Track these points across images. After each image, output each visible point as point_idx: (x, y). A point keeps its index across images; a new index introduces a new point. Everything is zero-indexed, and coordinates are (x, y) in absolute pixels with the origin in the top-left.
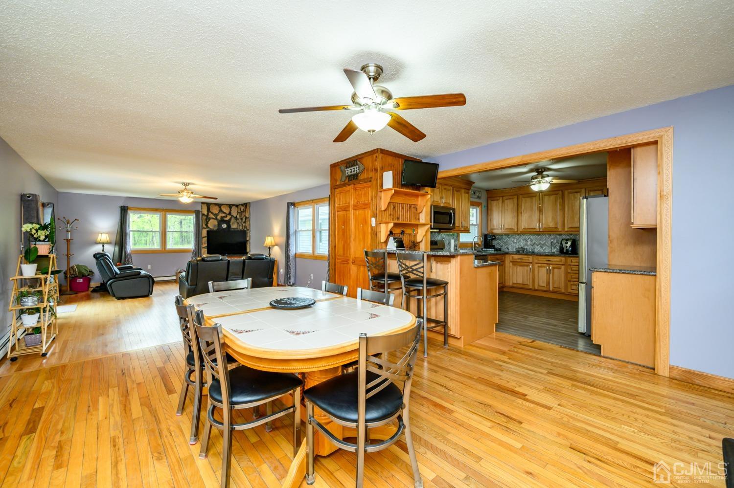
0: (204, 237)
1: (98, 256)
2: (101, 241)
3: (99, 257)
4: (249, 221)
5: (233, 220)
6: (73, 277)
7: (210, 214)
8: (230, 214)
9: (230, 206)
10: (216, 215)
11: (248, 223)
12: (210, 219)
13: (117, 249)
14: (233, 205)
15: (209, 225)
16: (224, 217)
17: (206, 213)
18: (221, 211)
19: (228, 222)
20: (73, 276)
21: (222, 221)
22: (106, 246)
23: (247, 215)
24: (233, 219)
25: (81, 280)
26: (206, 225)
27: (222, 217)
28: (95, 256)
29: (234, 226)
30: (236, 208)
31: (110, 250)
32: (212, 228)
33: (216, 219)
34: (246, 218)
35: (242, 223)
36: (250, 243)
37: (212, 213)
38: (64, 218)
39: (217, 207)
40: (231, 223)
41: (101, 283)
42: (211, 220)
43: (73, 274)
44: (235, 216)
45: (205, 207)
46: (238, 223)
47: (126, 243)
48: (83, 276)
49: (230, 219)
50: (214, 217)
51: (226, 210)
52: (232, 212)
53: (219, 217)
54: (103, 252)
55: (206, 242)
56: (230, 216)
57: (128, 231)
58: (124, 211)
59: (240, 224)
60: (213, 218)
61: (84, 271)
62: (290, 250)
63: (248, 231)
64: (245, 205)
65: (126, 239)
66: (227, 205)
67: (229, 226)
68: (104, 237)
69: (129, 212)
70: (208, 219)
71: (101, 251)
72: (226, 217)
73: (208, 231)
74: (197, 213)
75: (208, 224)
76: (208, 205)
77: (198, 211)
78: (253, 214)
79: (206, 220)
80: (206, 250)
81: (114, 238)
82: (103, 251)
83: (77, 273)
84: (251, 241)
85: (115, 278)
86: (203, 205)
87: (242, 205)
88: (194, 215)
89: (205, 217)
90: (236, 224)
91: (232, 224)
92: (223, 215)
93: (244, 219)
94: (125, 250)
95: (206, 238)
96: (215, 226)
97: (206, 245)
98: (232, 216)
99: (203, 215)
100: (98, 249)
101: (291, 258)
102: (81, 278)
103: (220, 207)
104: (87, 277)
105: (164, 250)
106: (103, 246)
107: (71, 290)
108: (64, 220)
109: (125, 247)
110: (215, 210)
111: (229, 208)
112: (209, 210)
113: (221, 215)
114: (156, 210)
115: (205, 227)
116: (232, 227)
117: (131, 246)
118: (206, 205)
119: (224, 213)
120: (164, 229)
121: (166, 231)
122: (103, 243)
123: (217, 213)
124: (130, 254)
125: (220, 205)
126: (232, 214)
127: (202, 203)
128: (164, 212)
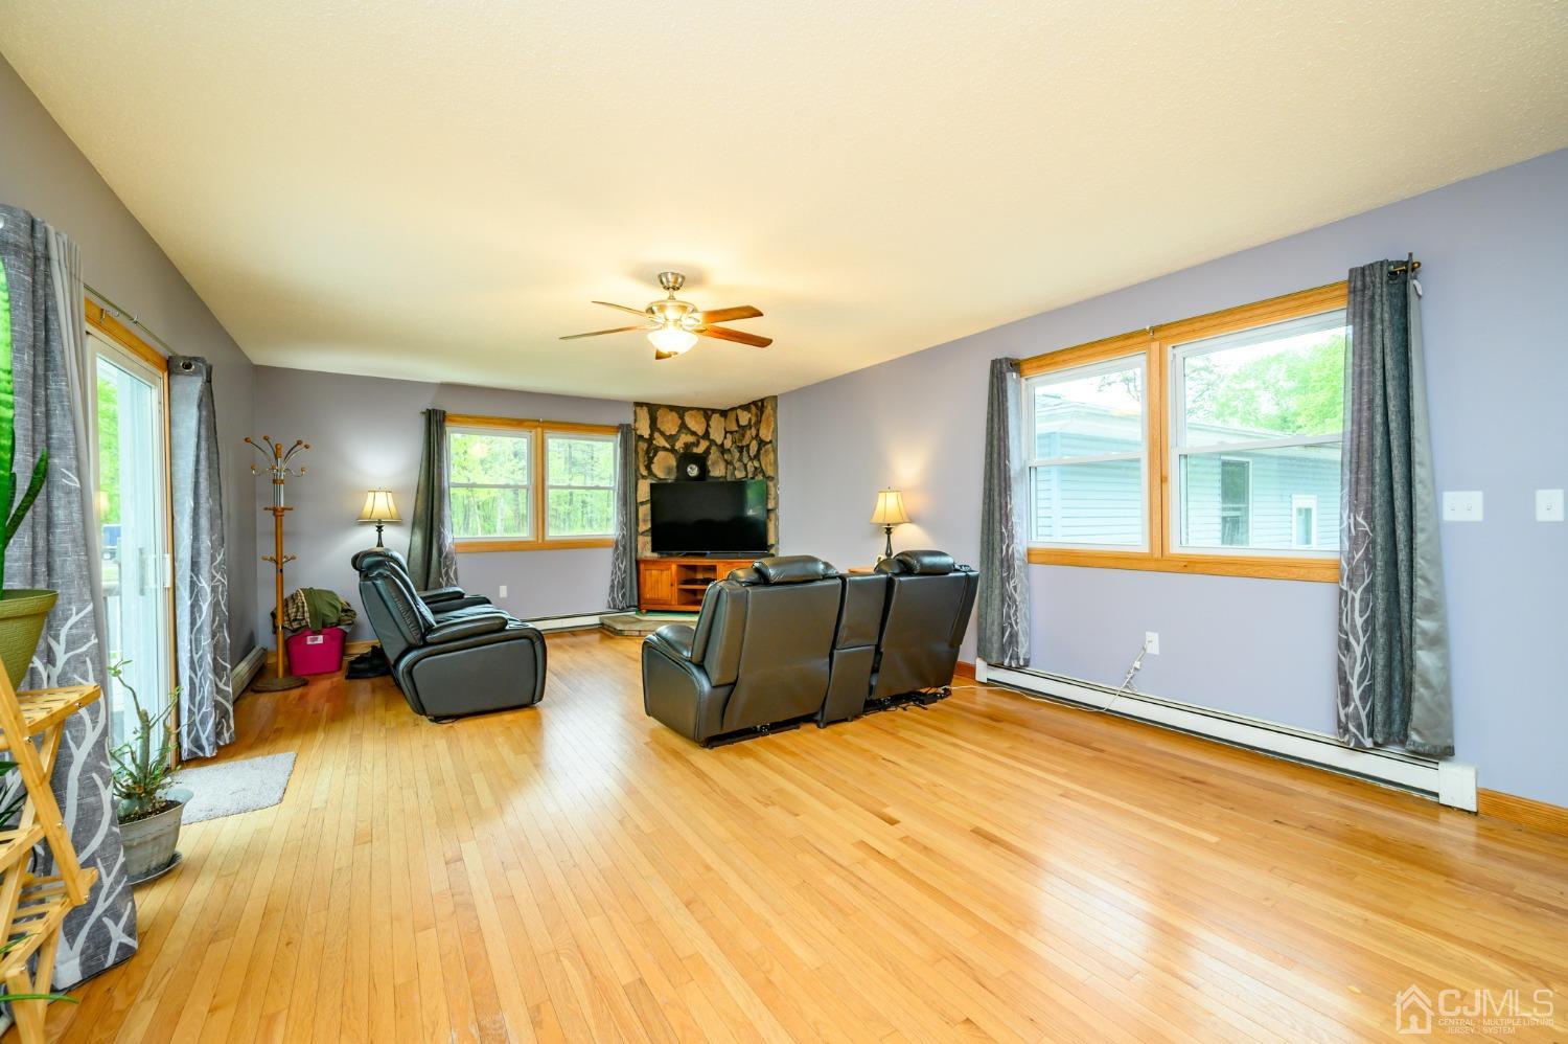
0: (642, 503)
1: (368, 560)
2: (376, 515)
3: (370, 565)
4: (775, 451)
5: (714, 454)
6: (294, 631)
7: (656, 435)
8: (706, 435)
9: (707, 413)
10: (671, 439)
11: (766, 461)
12: (657, 449)
13: (418, 539)
14: (714, 411)
15: (655, 468)
16: (693, 445)
17: (646, 434)
18: (683, 427)
19: (701, 461)
20: (295, 625)
21: (686, 458)
22: (387, 531)
23: (765, 434)
24: (713, 449)
25: (320, 639)
26: (648, 468)
27: (687, 446)
28: (356, 561)
29: (717, 471)
30: (723, 419)
31: (400, 542)
32: (662, 477)
33: (673, 450)
34: (762, 443)
35: (746, 460)
36: (777, 519)
37: (662, 434)
38: (266, 439)
39: (674, 416)
40: (709, 463)
41: (374, 647)
42: (661, 454)
43: (295, 620)
44: (719, 442)
45: (644, 414)
46: (727, 463)
47: (441, 522)
48: (324, 626)
49: (707, 451)
50: (668, 446)
51: (695, 424)
52: (711, 430)
53: (679, 445)
54: (379, 549)
55: (649, 518)
56: (707, 444)
57: (446, 484)
58: (435, 424)
59: (737, 465)
60: (665, 449)
61: (327, 611)
62: (1011, 537)
63: (771, 484)
64: (759, 406)
65: (441, 509)
66: (698, 409)
67: (704, 470)
68: (380, 504)
69: (449, 428)
70: (652, 451)
71: (372, 545)
72: (697, 444)
73: (652, 486)
74: (626, 431)
75: (653, 466)
76: (653, 409)
77: (629, 425)
78: (786, 431)
79: (647, 452)
80: (649, 539)
81: (408, 507)
82: (380, 544)
83: (307, 615)
84: (781, 512)
85: (426, 644)
86: (638, 409)
87: (746, 407)
88: (618, 438)
89: (643, 446)
90: (722, 466)
91: (713, 464)
92: (690, 439)
93: (754, 446)
94: (438, 543)
95: (649, 505)
96: (669, 470)
97: (649, 526)
98: (713, 442)
99: (641, 437)
100: (365, 539)
101: (1017, 563)
102: (316, 633)
103: (682, 418)
104: (337, 624)
105: (540, 541)
106: (380, 529)
107: (289, 670)
108: (264, 445)
109: (440, 533)
110: (669, 424)
111: (703, 420)
112: (653, 425)
113: (685, 438)
114: (518, 423)
115: (645, 473)
116: (712, 474)
117: (457, 531)
118: (645, 409)
119: (694, 433)
120: (540, 479)
121: (546, 487)
122: (380, 522)
123: (673, 433)
124: (451, 553)
125: (680, 411)
126: (711, 437)
127: (638, 404)
128: (539, 429)
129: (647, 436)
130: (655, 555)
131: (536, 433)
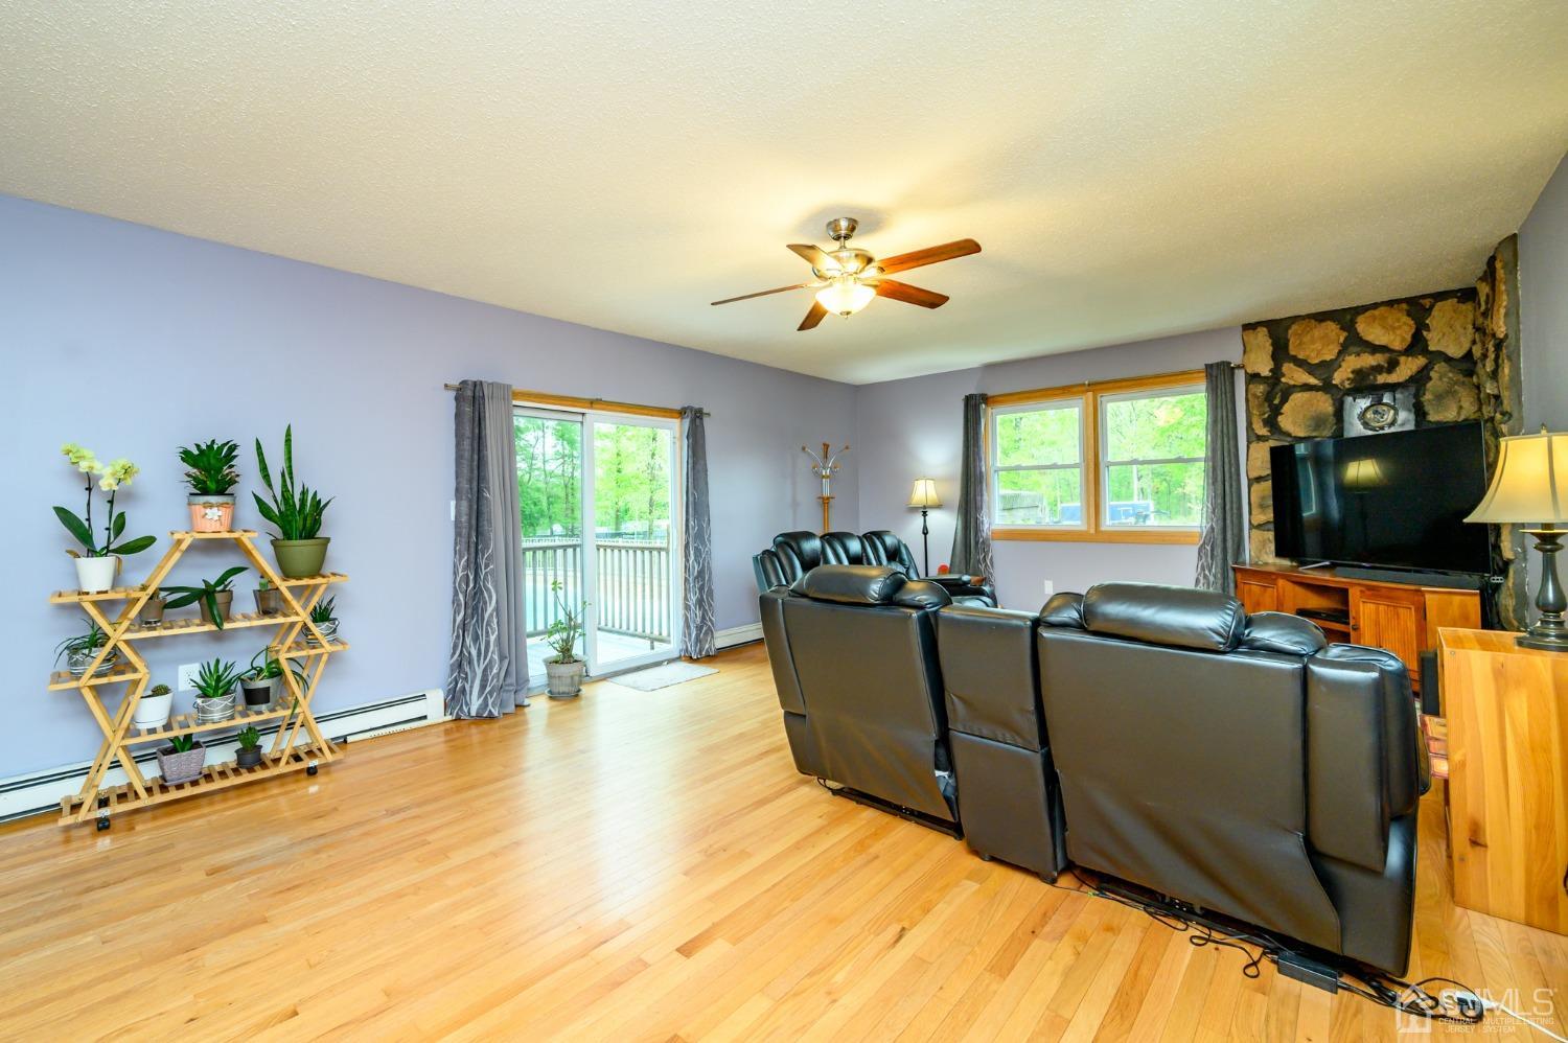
0: (1257, 480)
2: (921, 501)
5: (1444, 376)
7: (1287, 367)
8: (1414, 347)
9: (1418, 307)
10: (1325, 368)
12: (1288, 391)
14: (1436, 297)
15: (1285, 422)
16: (1378, 369)
17: (1265, 370)
18: (1353, 342)
19: (1409, 391)
21: (1369, 390)
22: (932, 517)
24: (1441, 369)
26: (1272, 423)
27: (1363, 374)
29: (1451, 410)
30: (1466, 307)
32: (1296, 433)
33: (1327, 387)
37: (1301, 363)
39: (1330, 328)
40: (1432, 395)
42: (1297, 398)
44: (1458, 353)
45: (1262, 339)
46: (1480, 390)
50: (1313, 381)
51: (1386, 330)
52: (1433, 336)
53: (1341, 376)
55: (1270, 502)
56: (1421, 361)
58: (973, 412)
60: (1307, 387)
66: (1390, 303)
67: (1418, 411)
69: (988, 411)
70: (1274, 393)
72: (1392, 365)
73: (1273, 450)
74: (1219, 377)
75: (1280, 419)
76: (1281, 327)
77: (1227, 366)
79: (1269, 397)
80: (1271, 535)
86: (1250, 336)
88: (1203, 385)
89: (1262, 389)
90: (1466, 396)
91: (1444, 395)
92: (1369, 360)
95: (1269, 483)
96: (1315, 422)
97: (1269, 517)
98: (1437, 356)
99: (1253, 378)
103: (1349, 327)
105: (1094, 531)
106: (925, 516)
109: (978, 520)
110: (1316, 344)
111: (1408, 318)
112: (1280, 353)
113: (1353, 362)
114: (1065, 391)
115: (1263, 431)
117: (995, 518)
118: (1263, 331)
119: (1382, 349)
120: (1091, 454)
121: (1102, 466)
122: (925, 507)
123: (1328, 358)
124: (987, 539)
125: (1346, 318)
126: (1432, 348)
127: (1249, 327)
128: (1090, 394)
129: (1265, 372)
130: (1286, 563)
131: (1087, 400)
